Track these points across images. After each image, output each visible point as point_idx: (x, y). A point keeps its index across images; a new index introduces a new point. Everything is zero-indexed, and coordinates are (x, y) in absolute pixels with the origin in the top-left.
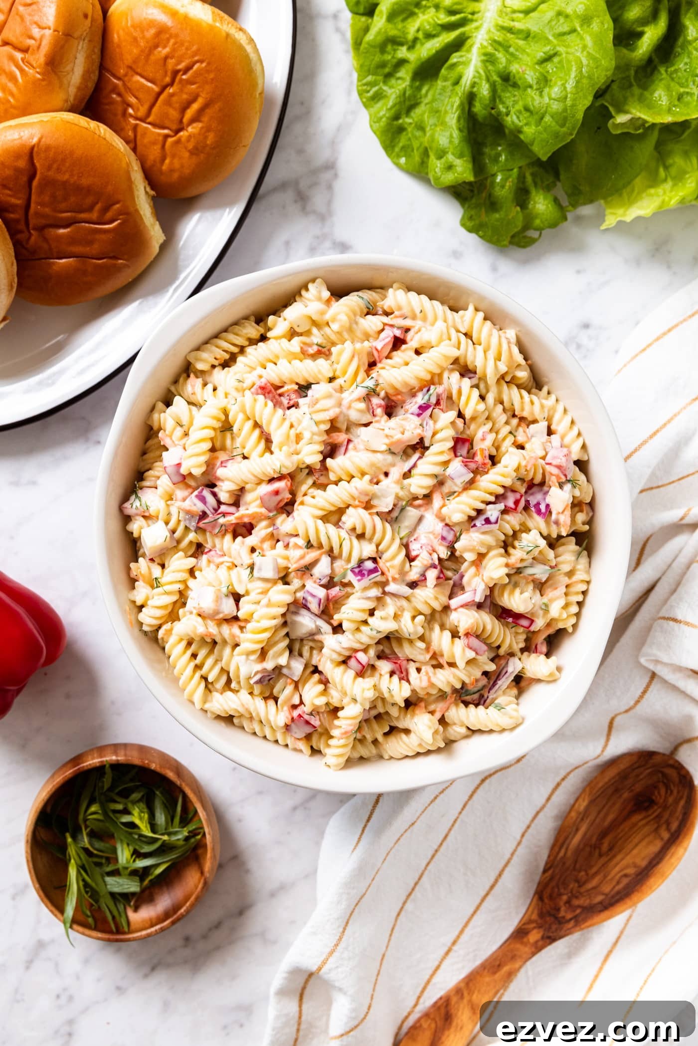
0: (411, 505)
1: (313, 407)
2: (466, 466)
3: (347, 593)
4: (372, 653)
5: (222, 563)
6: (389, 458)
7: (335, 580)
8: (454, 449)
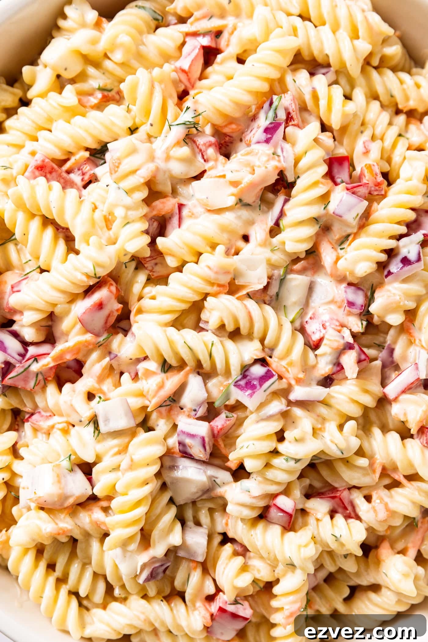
0: (292, 271)
1: (116, 172)
2: (353, 193)
3: (237, 419)
4: (297, 493)
5: (53, 427)
6: (245, 213)
7: (217, 404)
8: (330, 175)
